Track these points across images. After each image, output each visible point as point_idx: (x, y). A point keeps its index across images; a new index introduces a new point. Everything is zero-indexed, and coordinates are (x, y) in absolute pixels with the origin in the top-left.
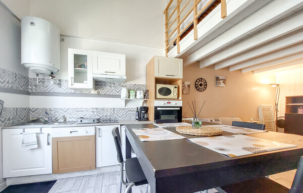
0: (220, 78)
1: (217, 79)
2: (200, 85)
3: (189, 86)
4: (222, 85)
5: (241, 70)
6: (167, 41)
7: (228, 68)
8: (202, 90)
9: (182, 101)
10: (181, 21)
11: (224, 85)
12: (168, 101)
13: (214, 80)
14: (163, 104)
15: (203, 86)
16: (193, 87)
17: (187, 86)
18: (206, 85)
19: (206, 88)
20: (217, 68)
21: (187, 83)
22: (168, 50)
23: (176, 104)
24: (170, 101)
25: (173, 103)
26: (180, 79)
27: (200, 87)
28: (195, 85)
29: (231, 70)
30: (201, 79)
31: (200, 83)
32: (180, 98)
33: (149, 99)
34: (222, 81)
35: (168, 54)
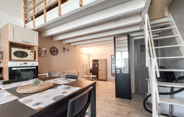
0: (66, 48)
1: (64, 49)
2: (54, 51)
3: (45, 51)
4: (67, 52)
5: (76, 46)
6: (26, 15)
7: (70, 43)
8: (55, 54)
9: (38, 62)
10: (36, 4)
11: (68, 53)
12: (24, 62)
13: (62, 49)
14: (19, 64)
15: (56, 52)
16: (48, 52)
17: (44, 51)
18: (58, 52)
19: (57, 53)
20: (64, 42)
21: (44, 49)
22: (26, 22)
23: (32, 64)
24: (27, 62)
25: (30, 64)
26: (36, 46)
27: (54, 52)
28: (50, 51)
29: (71, 45)
30: (54, 47)
31: (54, 50)
32: (37, 60)
33: (4, 60)
34: (67, 50)
35: (26, 25)
